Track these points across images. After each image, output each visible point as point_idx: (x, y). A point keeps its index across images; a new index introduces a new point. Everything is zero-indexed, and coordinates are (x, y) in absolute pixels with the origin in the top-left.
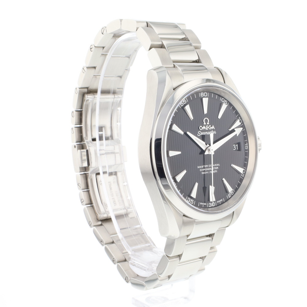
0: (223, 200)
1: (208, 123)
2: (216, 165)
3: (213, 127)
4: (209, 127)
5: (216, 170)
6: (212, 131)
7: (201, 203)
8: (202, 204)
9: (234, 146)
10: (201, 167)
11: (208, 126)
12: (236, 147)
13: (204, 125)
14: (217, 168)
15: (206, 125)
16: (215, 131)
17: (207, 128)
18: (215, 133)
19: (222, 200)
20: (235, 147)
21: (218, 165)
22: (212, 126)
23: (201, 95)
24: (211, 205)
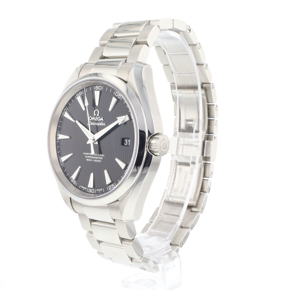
0: (103, 189)
1: (98, 115)
2: (100, 155)
3: (102, 119)
4: (98, 119)
5: (100, 160)
6: (102, 123)
7: (82, 187)
8: (83, 187)
9: (126, 141)
10: (86, 154)
11: (97, 117)
12: (128, 142)
13: (94, 116)
14: (102, 158)
16: (104, 123)
17: (96, 119)
18: (105, 125)
19: (101, 190)
20: (126, 142)
21: (103, 155)
22: (101, 118)
23: (96, 88)
24: (90, 191)
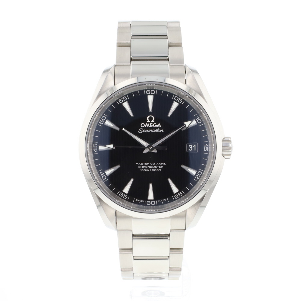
0: (166, 200)
1: (153, 121)
2: (160, 164)
3: (159, 125)
4: (153, 125)
5: (160, 169)
6: (159, 129)
7: (136, 200)
8: (138, 201)
9: (191, 146)
10: (140, 164)
11: (152, 124)
12: (193, 148)
13: (147, 123)
14: (163, 167)
15: (151, 122)
16: (162, 130)
17: (151, 125)
18: (162, 132)
19: (165, 200)
20: (191, 148)
21: (163, 164)
22: (157, 124)
23: (147, 92)
24: (150, 203)
